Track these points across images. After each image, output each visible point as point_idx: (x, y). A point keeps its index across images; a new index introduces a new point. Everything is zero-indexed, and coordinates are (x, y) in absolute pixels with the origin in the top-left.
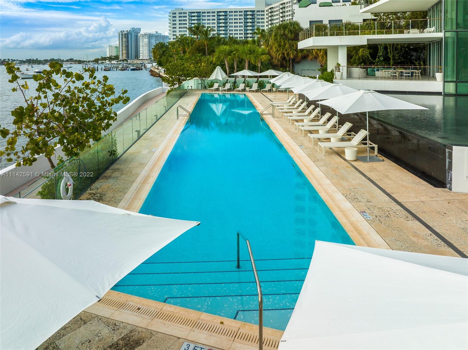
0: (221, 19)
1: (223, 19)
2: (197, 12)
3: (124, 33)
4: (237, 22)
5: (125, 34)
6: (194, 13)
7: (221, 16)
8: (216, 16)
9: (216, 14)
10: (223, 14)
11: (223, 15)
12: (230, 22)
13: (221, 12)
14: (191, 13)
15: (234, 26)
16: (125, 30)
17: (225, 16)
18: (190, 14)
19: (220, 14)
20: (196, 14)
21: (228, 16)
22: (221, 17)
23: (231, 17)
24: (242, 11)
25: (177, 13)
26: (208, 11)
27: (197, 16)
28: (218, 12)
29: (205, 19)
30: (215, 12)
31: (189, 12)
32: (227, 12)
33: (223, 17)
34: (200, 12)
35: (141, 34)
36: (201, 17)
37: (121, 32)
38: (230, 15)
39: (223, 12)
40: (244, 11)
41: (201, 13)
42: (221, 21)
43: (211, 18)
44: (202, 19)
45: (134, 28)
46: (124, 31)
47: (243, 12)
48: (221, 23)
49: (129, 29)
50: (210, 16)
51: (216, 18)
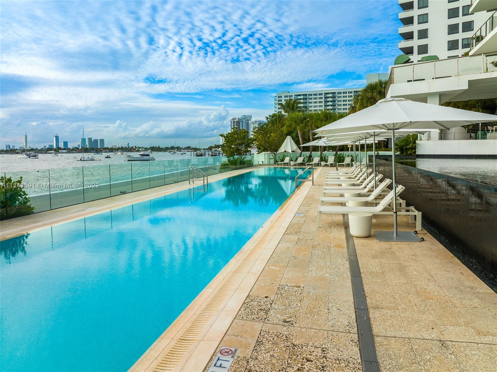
0: (328, 102)
1: (331, 101)
2: (303, 95)
3: (235, 120)
4: (346, 104)
5: (237, 122)
6: (300, 95)
7: (328, 97)
8: (323, 98)
9: (323, 96)
10: (331, 95)
11: (331, 97)
12: (338, 105)
13: (328, 93)
14: (297, 95)
16: (237, 118)
17: (334, 97)
18: (296, 97)
19: (328, 95)
20: (302, 97)
21: (337, 98)
22: (328, 99)
23: (339, 99)
25: (283, 97)
26: (315, 93)
27: (303, 99)
28: (325, 94)
29: (312, 102)
30: (322, 94)
31: (295, 95)
32: (335, 93)
33: (331, 99)
34: (306, 95)
35: (251, 121)
36: (308, 99)
37: (233, 119)
38: (338, 97)
39: (331, 93)
40: (355, 92)
41: (308, 95)
42: (328, 104)
43: (318, 100)
44: (309, 102)
45: (245, 115)
46: (235, 119)
47: (353, 92)
48: (328, 106)
49: (240, 117)
50: (317, 98)
51: (323, 100)
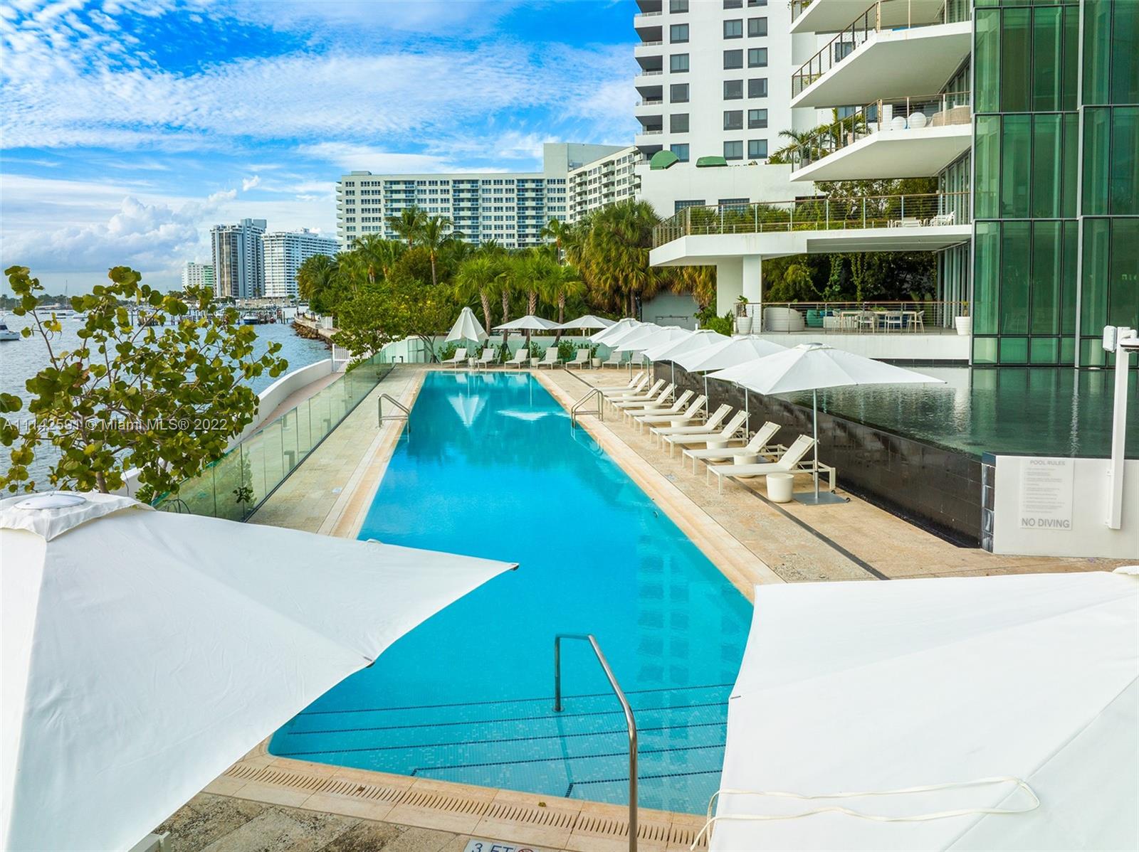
0: (462, 200)
1: (469, 200)
2: (405, 182)
3: (224, 232)
4: (502, 208)
5: (228, 236)
6: (398, 183)
7: (462, 191)
8: (451, 192)
9: (450, 187)
10: (468, 186)
11: (469, 191)
12: (484, 208)
13: (462, 182)
14: (391, 183)
15: (495, 217)
16: (229, 223)
17: (474, 191)
18: (388, 186)
19: (462, 186)
20: (402, 187)
21: (480, 192)
22: (462, 195)
23: (486, 196)
24: (513, 181)
25: (358, 184)
26: (431, 180)
27: (405, 192)
28: (455, 182)
29: (425, 199)
30: (448, 182)
31: (386, 182)
32: (476, 181)
33: (468, 195)
34: (412, 182)
35: (266, 234)
36: (416, 193)
37: (218, 229)
38: (483, 190)
39: (469, 181)
40: (519, 181)
41: (416, 184)
42: (462, 205)
43: (439, 196)
44: (419, 200)
45: (250, 220)
46: (225, 227)
47: (516, 182)
48: (463, 209)
49: (237, 223)
50: (437, 190)
51: (450, 196)
